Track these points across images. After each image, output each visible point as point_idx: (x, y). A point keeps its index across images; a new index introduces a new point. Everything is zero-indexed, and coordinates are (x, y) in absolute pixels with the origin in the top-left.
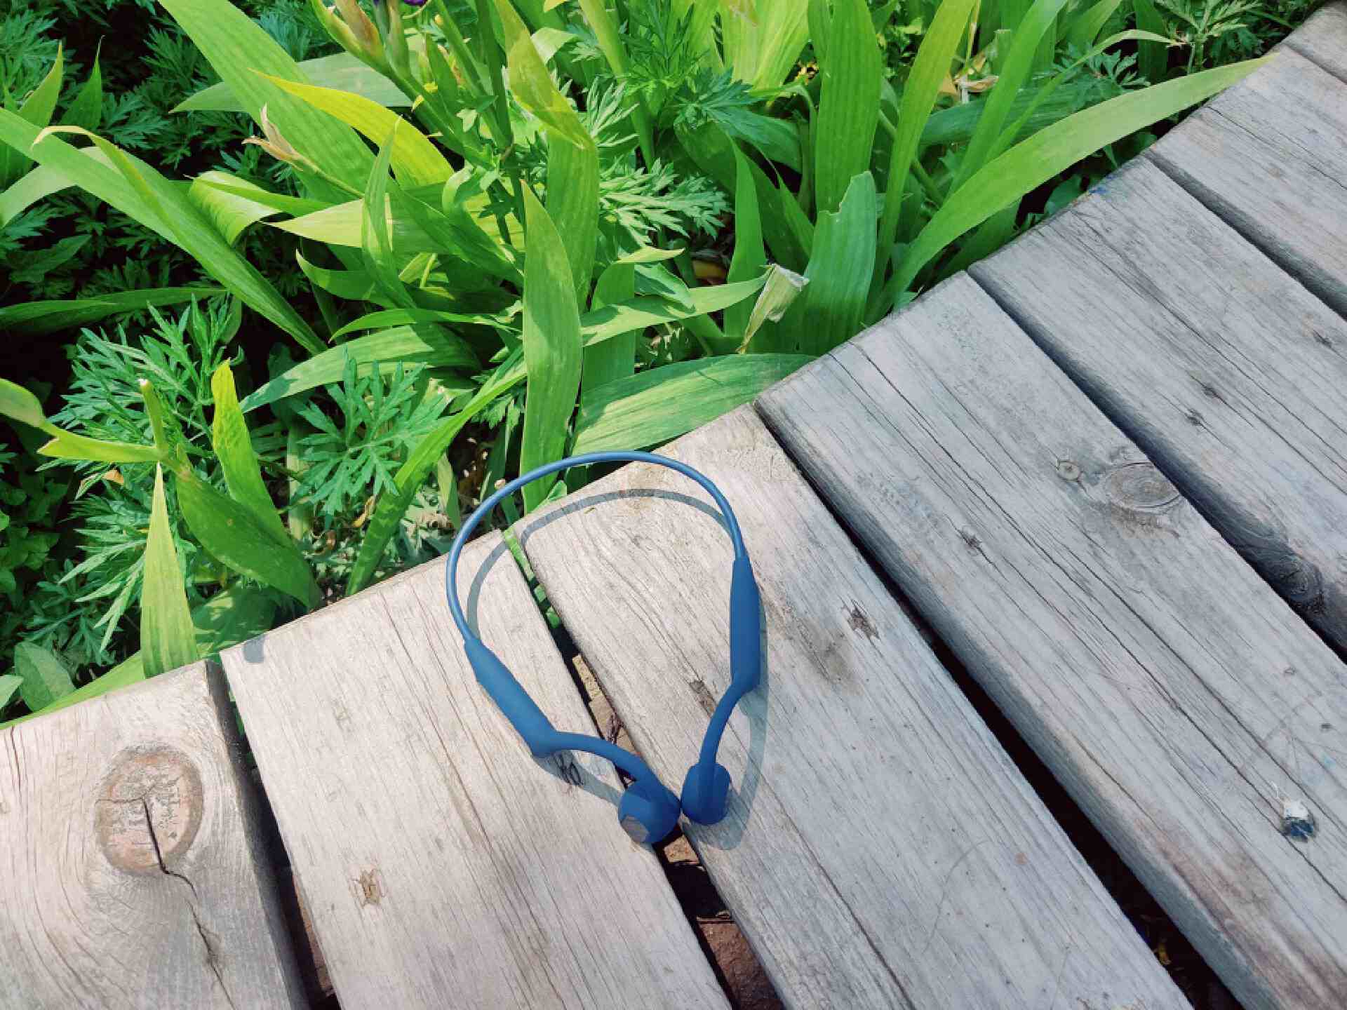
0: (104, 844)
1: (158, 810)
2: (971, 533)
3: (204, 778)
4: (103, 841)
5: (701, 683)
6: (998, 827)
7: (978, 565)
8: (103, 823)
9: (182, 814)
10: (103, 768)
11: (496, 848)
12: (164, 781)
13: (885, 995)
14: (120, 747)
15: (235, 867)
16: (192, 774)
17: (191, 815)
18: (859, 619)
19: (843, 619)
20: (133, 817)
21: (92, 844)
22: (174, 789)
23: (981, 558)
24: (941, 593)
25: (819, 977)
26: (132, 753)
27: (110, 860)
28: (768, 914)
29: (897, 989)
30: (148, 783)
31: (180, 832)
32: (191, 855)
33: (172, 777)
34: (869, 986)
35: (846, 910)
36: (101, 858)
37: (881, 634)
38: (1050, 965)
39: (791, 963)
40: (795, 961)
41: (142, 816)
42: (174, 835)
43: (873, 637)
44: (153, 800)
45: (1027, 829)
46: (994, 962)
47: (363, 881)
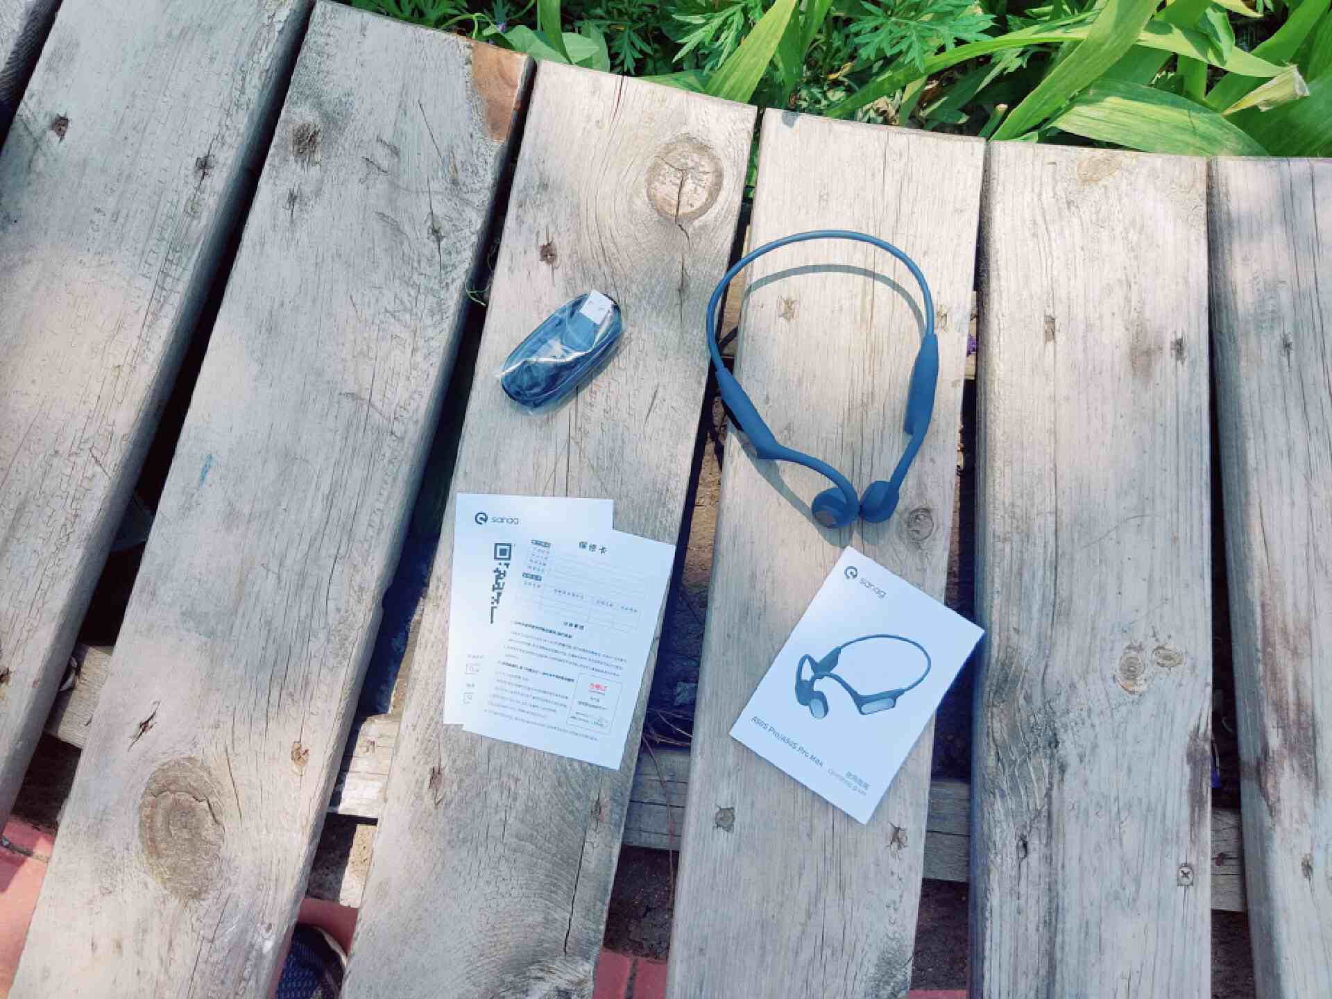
0: (649, 184)
1: (689, 185)
2: (1291, 340)
3: (725, 182)
4: (649, 182)
5: (1053, 320)
6: (1175, 515)
7: (1280, 362)
8: (654, 170)
9: (703, 195)
10: (668, 137)
11: (873, 334)
12: (701, 169)
13: (1045, 552)
14: (684, 131)
15: (719, 246)
16: (719, 175)
17: (707, 200)
18: (1179, 346)
19: (1169, 338)
20: (673, 178)
21: (642, 179)
22: (705, 177)
23: (1285, 360)
24: (1243, 363)
25: (1014, 521)
26: (689, 139)
27: (649, 196)
28: (1007, 470)
29: (1054, 555)
30: (691, 164)
31: (697, 205)
32: (697, 223)
33: (707, 169)
34: (1040, 542)
35: (1054, 497)
36: (644, 191)
37: (1186, 363)
38: (1150, 601)
39: (1004, 503)
40: (1007, 505)
41: (678, 182)
42: (692, 206)
43: (1179, 362)
44: (689, 176)
45: (1192, 526)
46: (1119, 577)
47: (787, 302)
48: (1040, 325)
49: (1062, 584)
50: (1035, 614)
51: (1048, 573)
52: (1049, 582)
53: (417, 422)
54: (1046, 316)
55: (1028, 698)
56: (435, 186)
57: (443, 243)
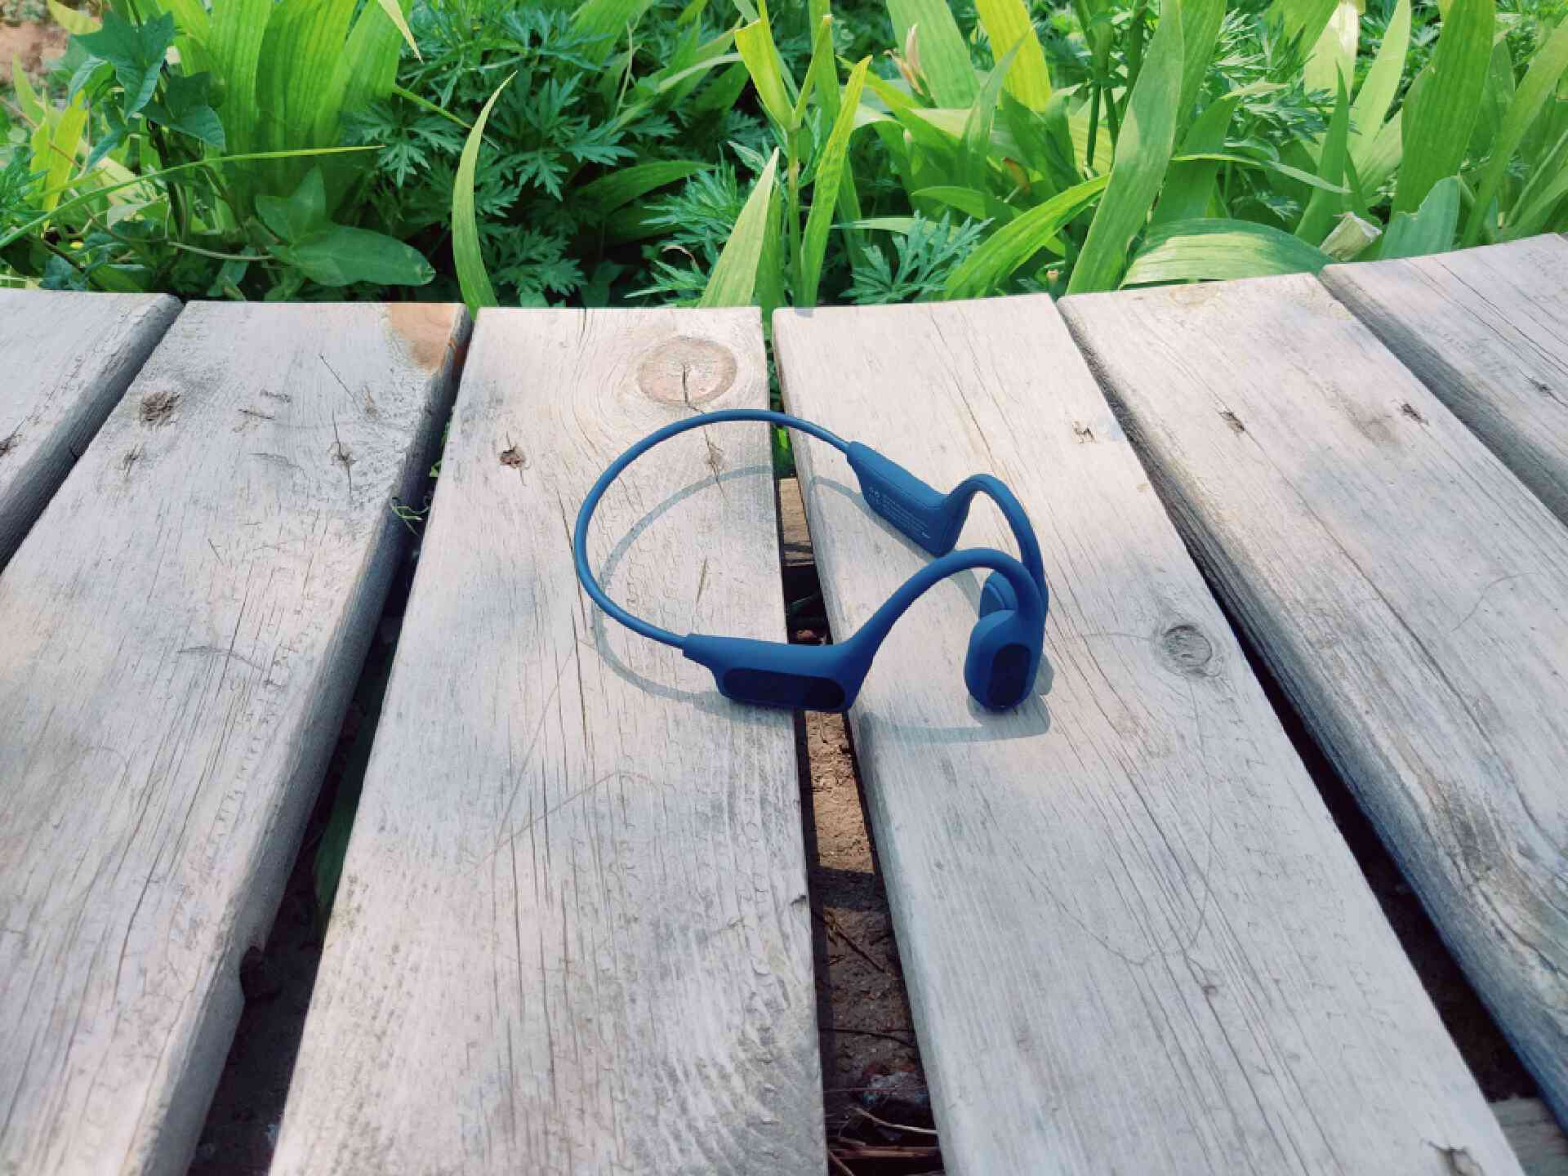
0: (642, 380)
1: (694, 374)
2: (1542, 382)
3: (740, 365)
4: (642, 378)
5: (1232, 415)
7: (1547, 402)
8: (645, 370)
9: (714, 380)
10: (655, 343)
12: (707, 360)
13: (1402, 647)
14: (675, 335)
16: (731, 360)
17: (722, 382)
18: (1408, 410)
19: (1391, 407)
20: (671, 372)
21: (631, 379)
22: (713, 365)
23: (1551, 399)
25: (1329, 619)
26: (684, 340)
27: (643, 390)
28: (1277, 565)
30: (692, 358)
31: (711, 388)
33: (713, 359)
34: (1385, 637)
35: (1365, 582)
36: (636, 387)
37: (1432, 424)
39: (1298, 602)
40: (1304, 603)
41: (680, 373)
42: (703, 390)
43: (1423, 424)
44: (692, 367)
46: (1537, 654)
48: (1219, 422)
49: (1457, 679)
50: (1447, 729)
51: (1426, 670)
52: (1436, 681)
53: (312, 661)
54: (1220, 414)
55: (1527, 853)
56: (342, 418)
57: (353, 468)
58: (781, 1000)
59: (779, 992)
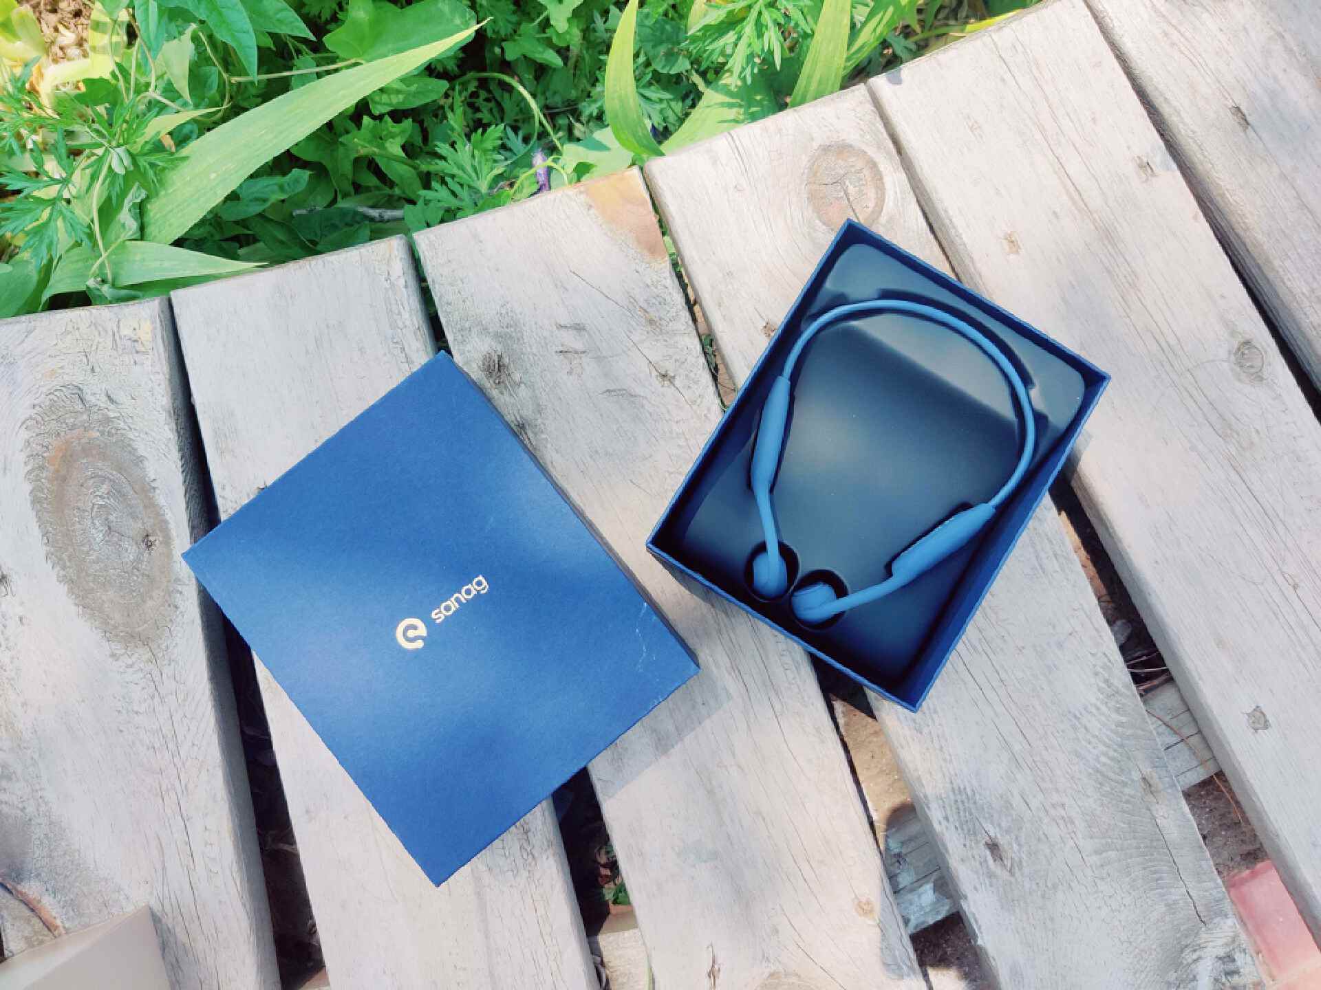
0: (818, 213)
1: (852, 190)
3: (881, 168)
5: (1238, 109)
8: (815, 199)
9: (871, 193)
10: (806, 161)
11: (1097, 218)
12: (853, 170)
14: (815, 145)
15: (913, 229)
16: (872, 164)
17: (877, 193)
20: (835, 194)
21: (808, 212)
22: (862, 175)
26: (826, 149)
28: (1287, 263)
30: (842, 172)
31: (871, 205)
32: (881, 221)
33: (858, 167)
36: (817, 222)
39: (1303, 294)
40: (1307, 293)
42: (865, 208)
44: (847, 183)
48: (1231, 120)
54: (1230, 109)
56: (636, 337)
57: (677, 382)
58: (1108, 664)
59: (1106, 660)
